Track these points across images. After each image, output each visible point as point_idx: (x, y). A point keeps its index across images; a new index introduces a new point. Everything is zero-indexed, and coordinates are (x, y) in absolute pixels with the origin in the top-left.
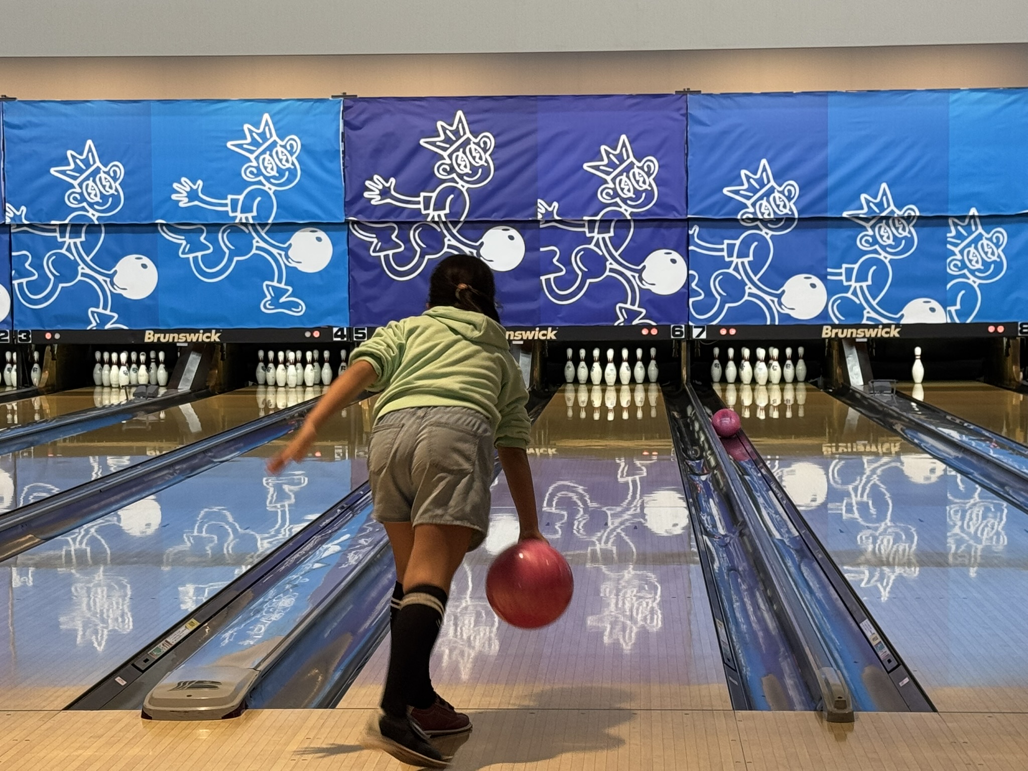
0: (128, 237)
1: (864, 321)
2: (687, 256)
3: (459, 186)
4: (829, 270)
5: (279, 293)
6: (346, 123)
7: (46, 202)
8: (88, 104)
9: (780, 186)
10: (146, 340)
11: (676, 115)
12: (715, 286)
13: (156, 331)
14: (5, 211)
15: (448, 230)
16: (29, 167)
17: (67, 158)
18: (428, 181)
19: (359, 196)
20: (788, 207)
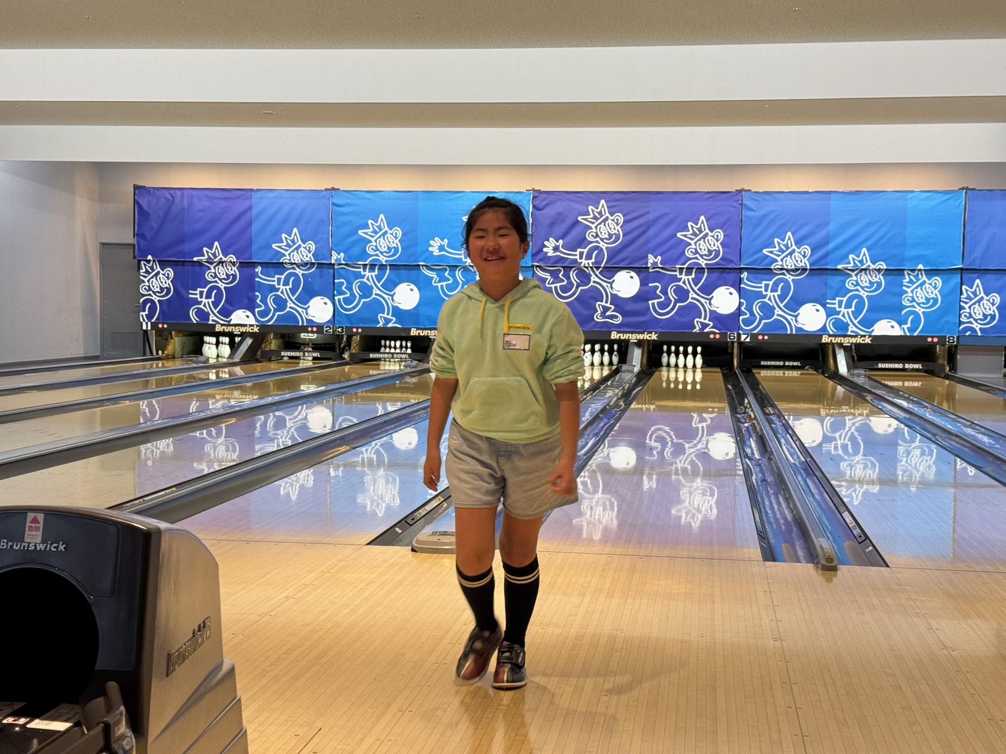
0: (403, 272)
1: (849, 333)
2: (739, 290)
3: (601, 245)
4: (828, 301)
6: (534, 207)
7: (356, 250)
8: (382, 193)
9: (799, 248)
10: (412, 334)
11: (736, 204)
12: (756, 309)
13: (418, 329)
14: (331, 255)
15: (593, 271)
16: (346, 230)
17: (368, 225)
18: (582, 242)
19: (541, 250)
20: (803, 262)
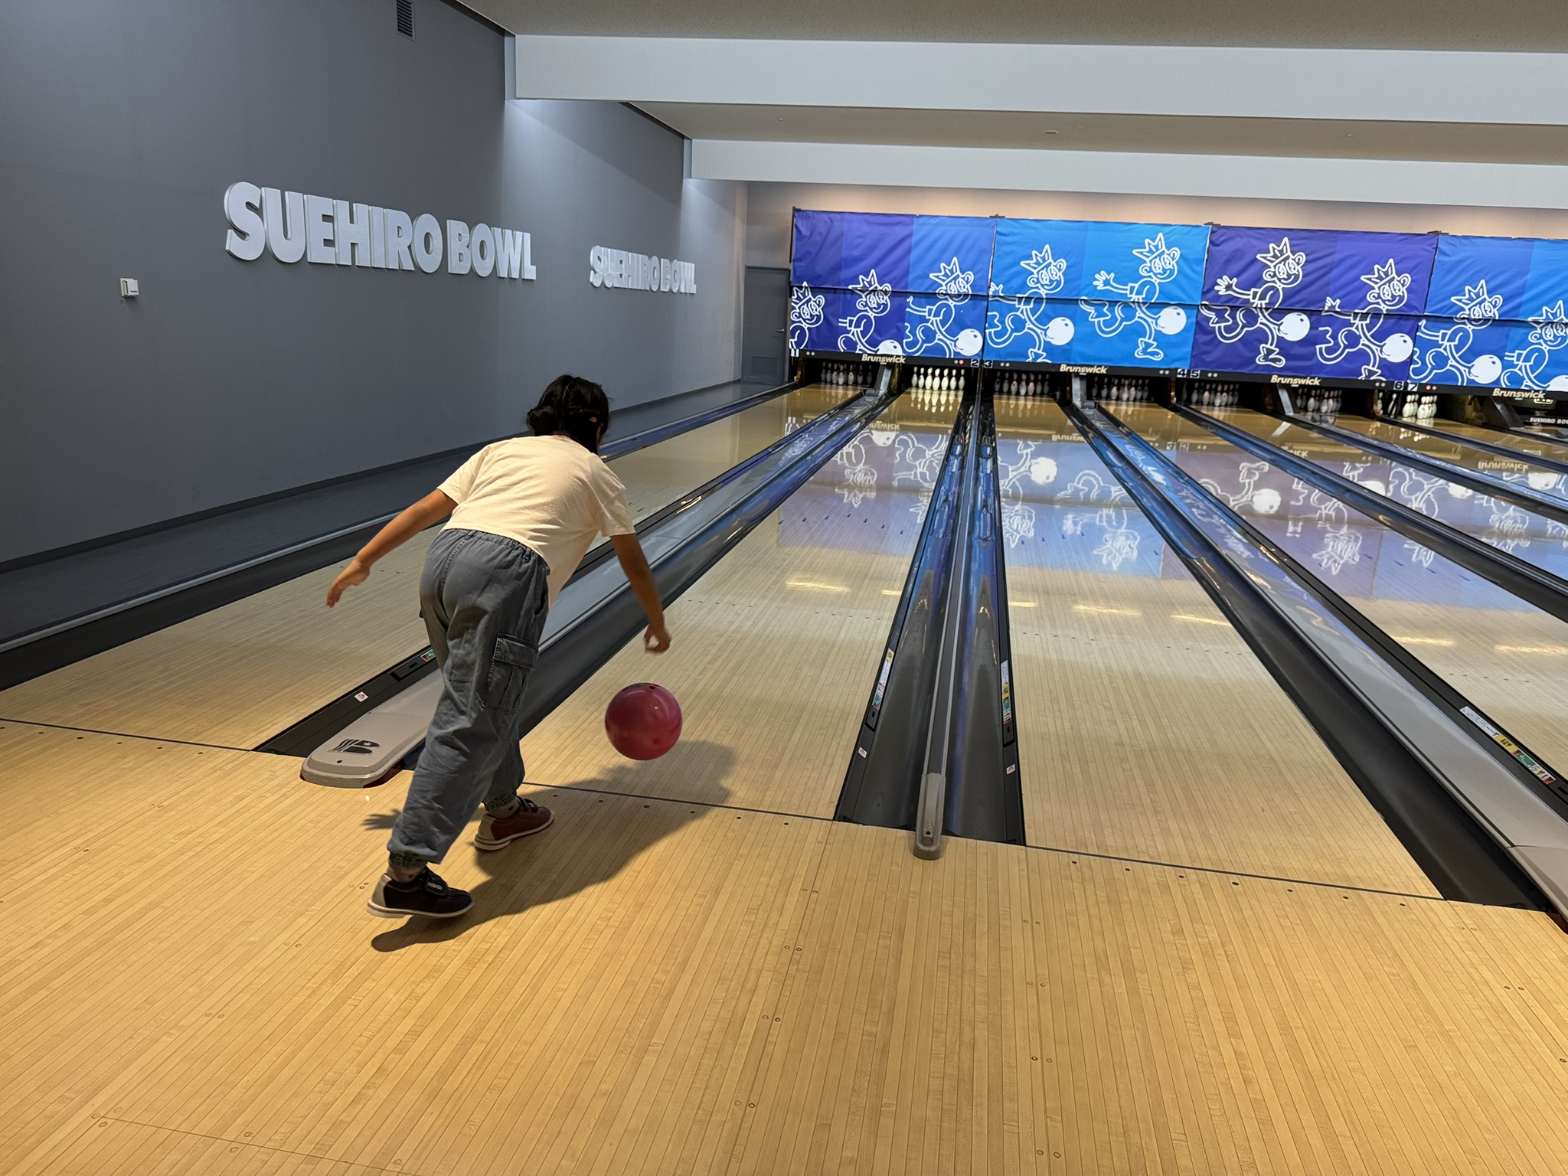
0: (1059, 306)
1: (1523, 387)
2: (1415, 339)
3: (1277, 286)
4: (1507, 354)
5: (1148, 345)
6: (1211, 242)
7: (1015, 283)
8: (1050, 222)
9: (1490, 298)
11: (1429, 248)
12: (1429, 359)
13: (1068, 365)
14: (990, 287)
15: (1262, 312)
16: (1008, 260)
17: (1031, 256)
18: (1258, 281)
19: (1212, 288)
20: (1492, 312)
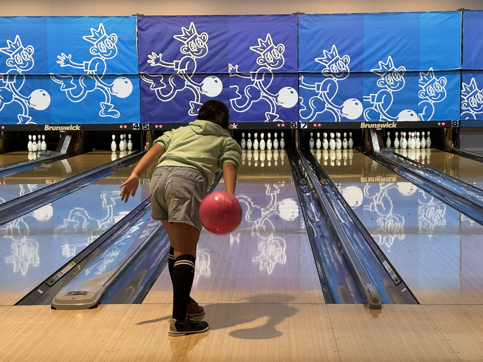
0: (36, 81)
1: (380, 120)
2: (298, 90)
3: (192, 57)
4: (364, 97)
5: (108, 107)
6: (139, 28)
8: (17, 18)
9: (341, 57)
10: (45, 129)
11: (293, 24)
12: (311, 104)
13: (50, 125)
15: (187, 78)
17: (7, 44)
18: (177, 55)
19: (145, 62)
20: (345, 67)
